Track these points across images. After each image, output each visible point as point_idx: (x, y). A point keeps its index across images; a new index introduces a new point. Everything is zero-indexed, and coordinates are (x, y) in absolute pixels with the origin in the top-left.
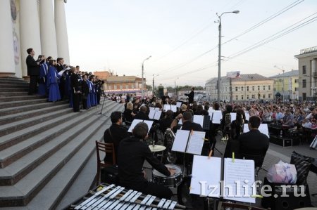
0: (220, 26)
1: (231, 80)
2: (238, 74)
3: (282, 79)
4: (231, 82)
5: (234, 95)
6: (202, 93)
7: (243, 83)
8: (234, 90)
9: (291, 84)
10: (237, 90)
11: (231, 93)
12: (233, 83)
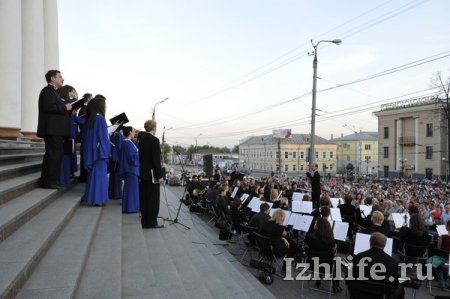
0: (315, 60)
1: (279, 141)
2: (289, 133)
3: (348, 143)
4: (279, 143)
5: (283, 164)
6: (231, 159)
7: (296, 146)
8: (283, 157)
9: (361, 150)
10: (286, 157)
11: (280, 161)
12: (282, 146)
